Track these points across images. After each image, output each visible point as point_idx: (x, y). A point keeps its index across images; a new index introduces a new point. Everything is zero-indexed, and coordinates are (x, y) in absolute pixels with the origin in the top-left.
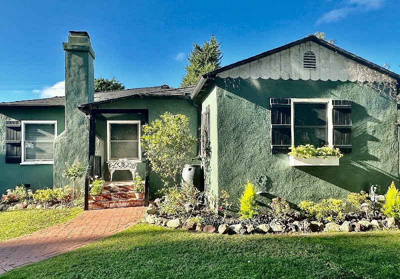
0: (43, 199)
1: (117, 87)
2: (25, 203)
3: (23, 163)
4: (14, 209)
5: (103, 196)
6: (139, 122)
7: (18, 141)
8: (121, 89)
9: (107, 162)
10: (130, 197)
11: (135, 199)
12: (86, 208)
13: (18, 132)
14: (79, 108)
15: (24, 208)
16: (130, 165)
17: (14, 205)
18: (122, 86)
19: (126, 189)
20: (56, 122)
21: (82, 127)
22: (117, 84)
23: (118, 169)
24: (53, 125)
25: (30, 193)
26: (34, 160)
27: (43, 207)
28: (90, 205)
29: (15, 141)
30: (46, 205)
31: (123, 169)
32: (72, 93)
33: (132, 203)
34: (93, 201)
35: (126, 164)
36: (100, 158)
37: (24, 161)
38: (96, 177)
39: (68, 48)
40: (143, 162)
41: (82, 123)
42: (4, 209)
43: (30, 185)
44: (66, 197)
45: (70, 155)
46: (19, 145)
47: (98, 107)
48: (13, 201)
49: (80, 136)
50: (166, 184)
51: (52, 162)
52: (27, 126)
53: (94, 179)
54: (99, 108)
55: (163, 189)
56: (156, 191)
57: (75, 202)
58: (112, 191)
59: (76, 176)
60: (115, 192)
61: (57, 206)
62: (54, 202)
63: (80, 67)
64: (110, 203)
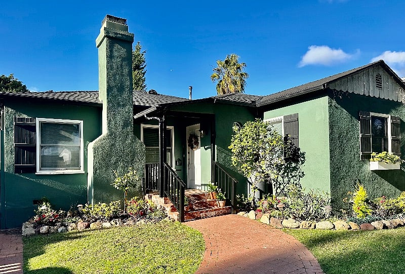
3: (38, 172)
6: (171, 128)
7: (31, 145)
12: (183, 220)
13: (32, 133)
20: (80, 122)
21: (127, 129)
24: (78, 125)
29: (28, 144)
32: (115, 90)
37: (41, 170)
39: (111, 35)
41: (126, 125)
49: (124, 141)
52: (43, 125)
63: (123, 60)
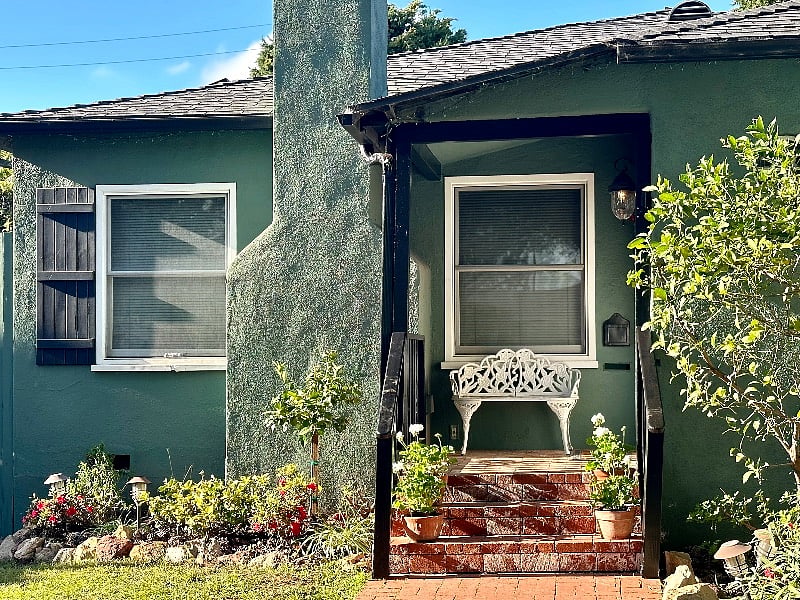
0: (191, 522)
1: (433, 36)
2: (121, 534)
3: (102, 364)
4: (77, 559)
5: (449, 517)
6: (586, 179)
7: (82, 275)
8: (454, 40)
9: (444, 366)
10: (573, 527)
11: (597, 539)
12: (381, 570)
13: (83, 235)
14: (346, 120)
15: (118, 555)
16: (547, 380)
17: (77, 542)
18: (454, 29)
19: (547, 488)
20: (229, 188)
21: (343, 206)
22: (430, 22)
23: (496, 395)
24: (220, 202)
25: (140, 494)
26: (143, 352)
27: (195, 553)
28: (394, 558)
29: (71, 273)
30: (206, 547)
31: (518, 396)
33: (584, 556)
34: (407, 540)
35: (529, 375)
36: (421, 344)
37: (109, 357)
38: (415, 429)
40: (608, 366)
41: (341, 187)
42: (40, 556)
43: (127, 458)
44: (287, 516)
45: (294, 330)
46: (87, 289)
47: (420, 114)
48: (73, 525)
49: (335, 250)
50: (753, 471)
51: (220, 363)
52: (117, 205)
53: (409, 438)
54: (427, 120)
55: (728, 499)
56: (692, 505)
57: (329, 539)
58: (484, 497)
59: (322, 426)
60: (496, 499)
61: (253, 555)
62: (234, 534)
64: (485, 550)
